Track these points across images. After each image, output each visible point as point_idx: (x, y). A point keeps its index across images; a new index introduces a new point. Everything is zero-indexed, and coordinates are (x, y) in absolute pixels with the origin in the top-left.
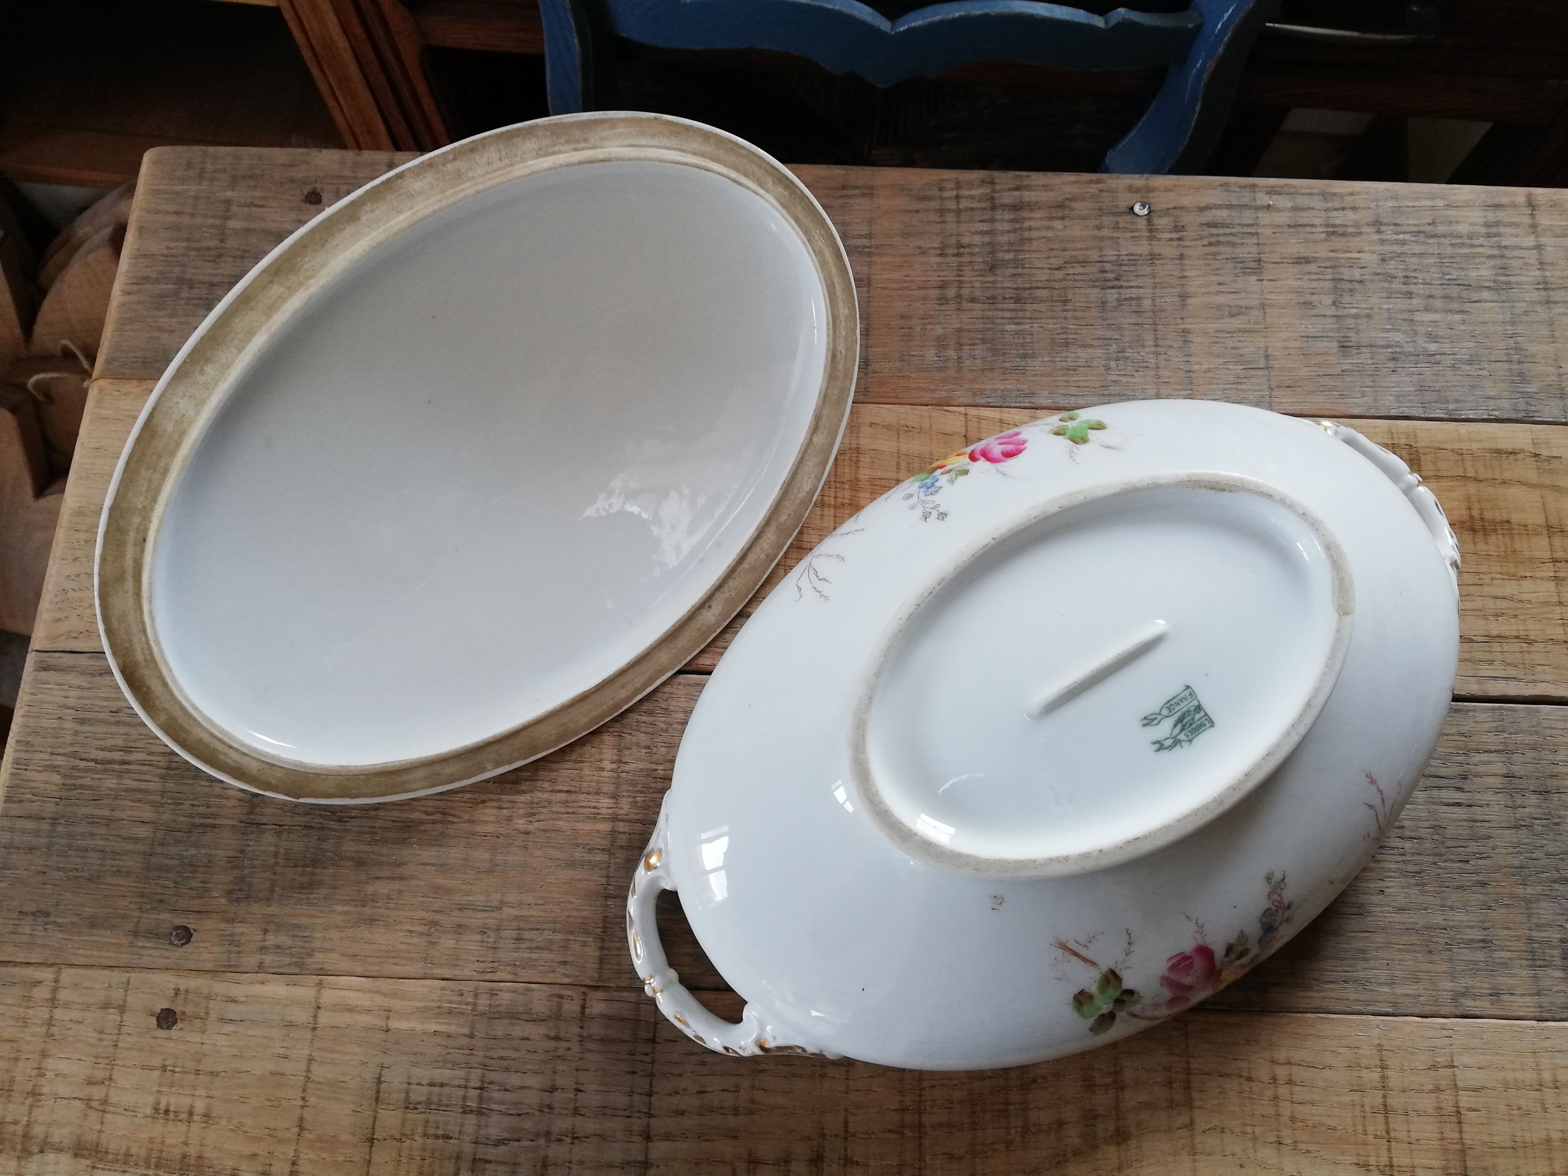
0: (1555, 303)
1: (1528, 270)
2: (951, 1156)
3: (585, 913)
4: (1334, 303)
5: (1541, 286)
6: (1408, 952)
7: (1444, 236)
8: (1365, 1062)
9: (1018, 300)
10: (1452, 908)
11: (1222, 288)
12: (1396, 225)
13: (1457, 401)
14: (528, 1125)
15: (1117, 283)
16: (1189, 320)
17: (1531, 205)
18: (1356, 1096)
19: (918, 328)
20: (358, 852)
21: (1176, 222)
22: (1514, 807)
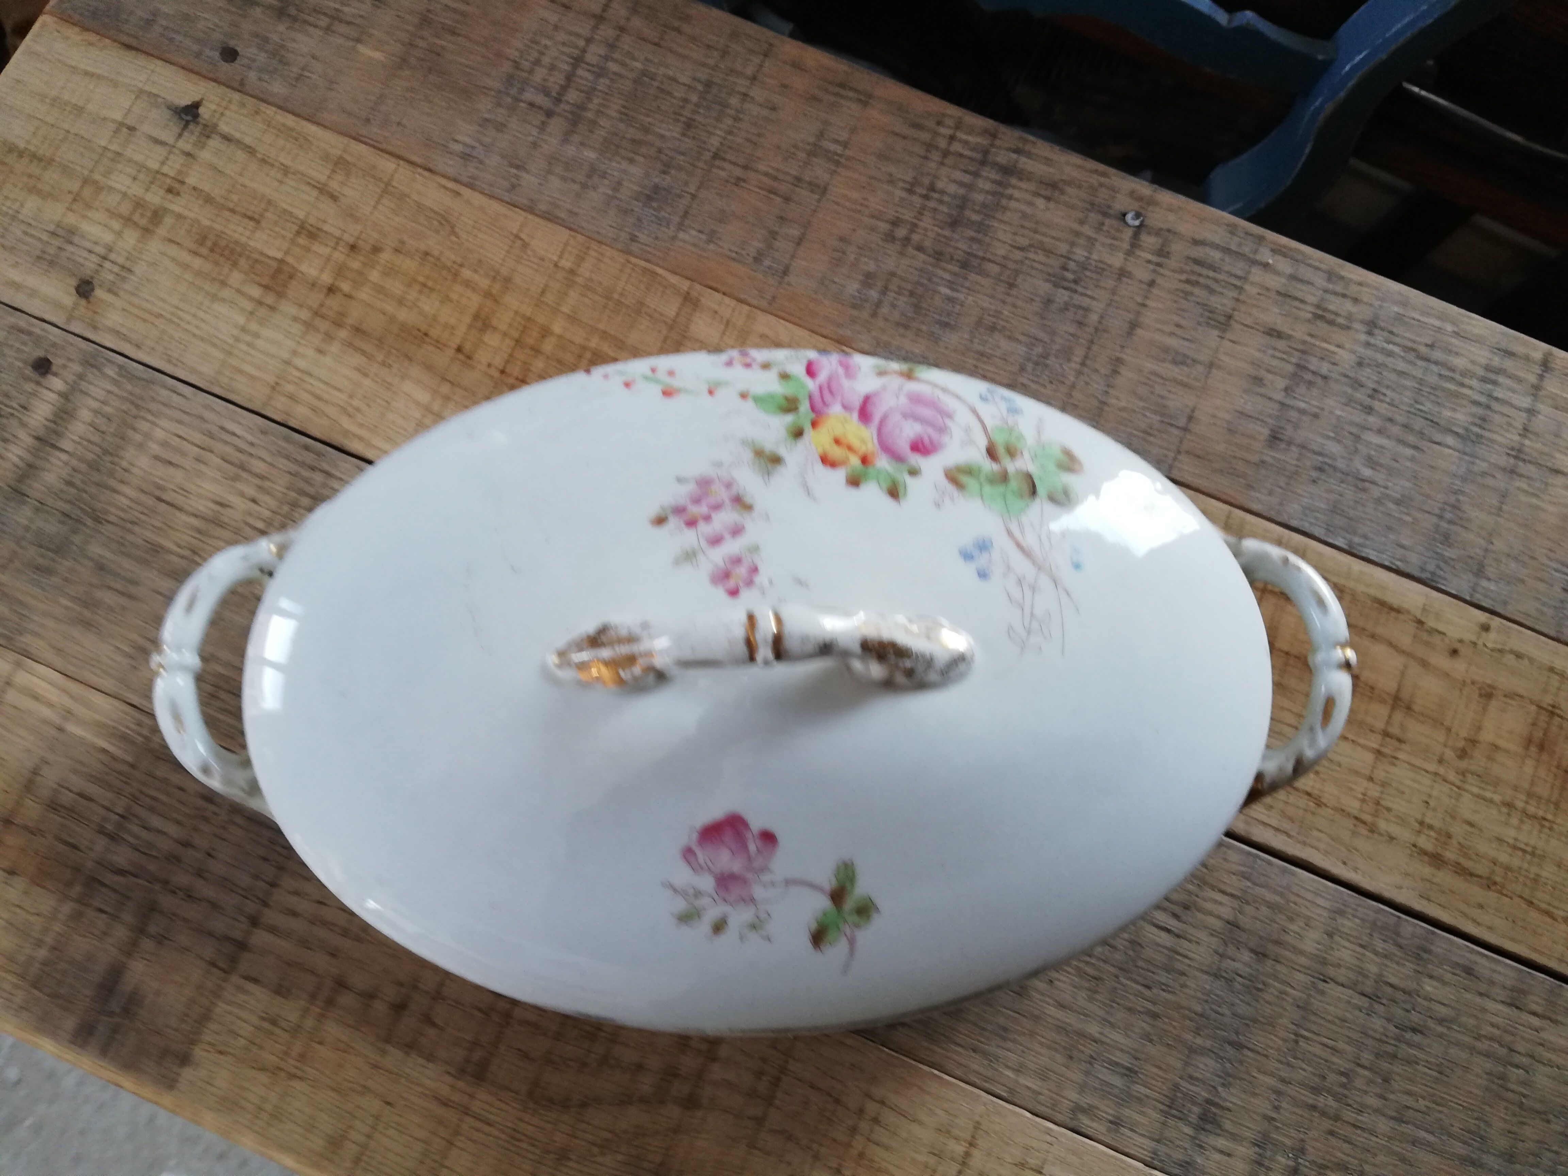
0: (1521, 476)
1: (1507, 431)
4: (1286, 389)
5: (1513, 453)
6: (1049, 1048)
7: (1436, 363)
8: (956, 1132)
9: (964, 265)
10: (1112, 1026)
11: (1179, 332)
12: (1391, 333)
13: (1365, 537)
14: (152, 867)
15: (1074, 286)
16: (1129, 351)
17: (1546, 364)
18: (932, 1160)
19: (852, 257)
20: (100, 556)
21: (1163, 245)
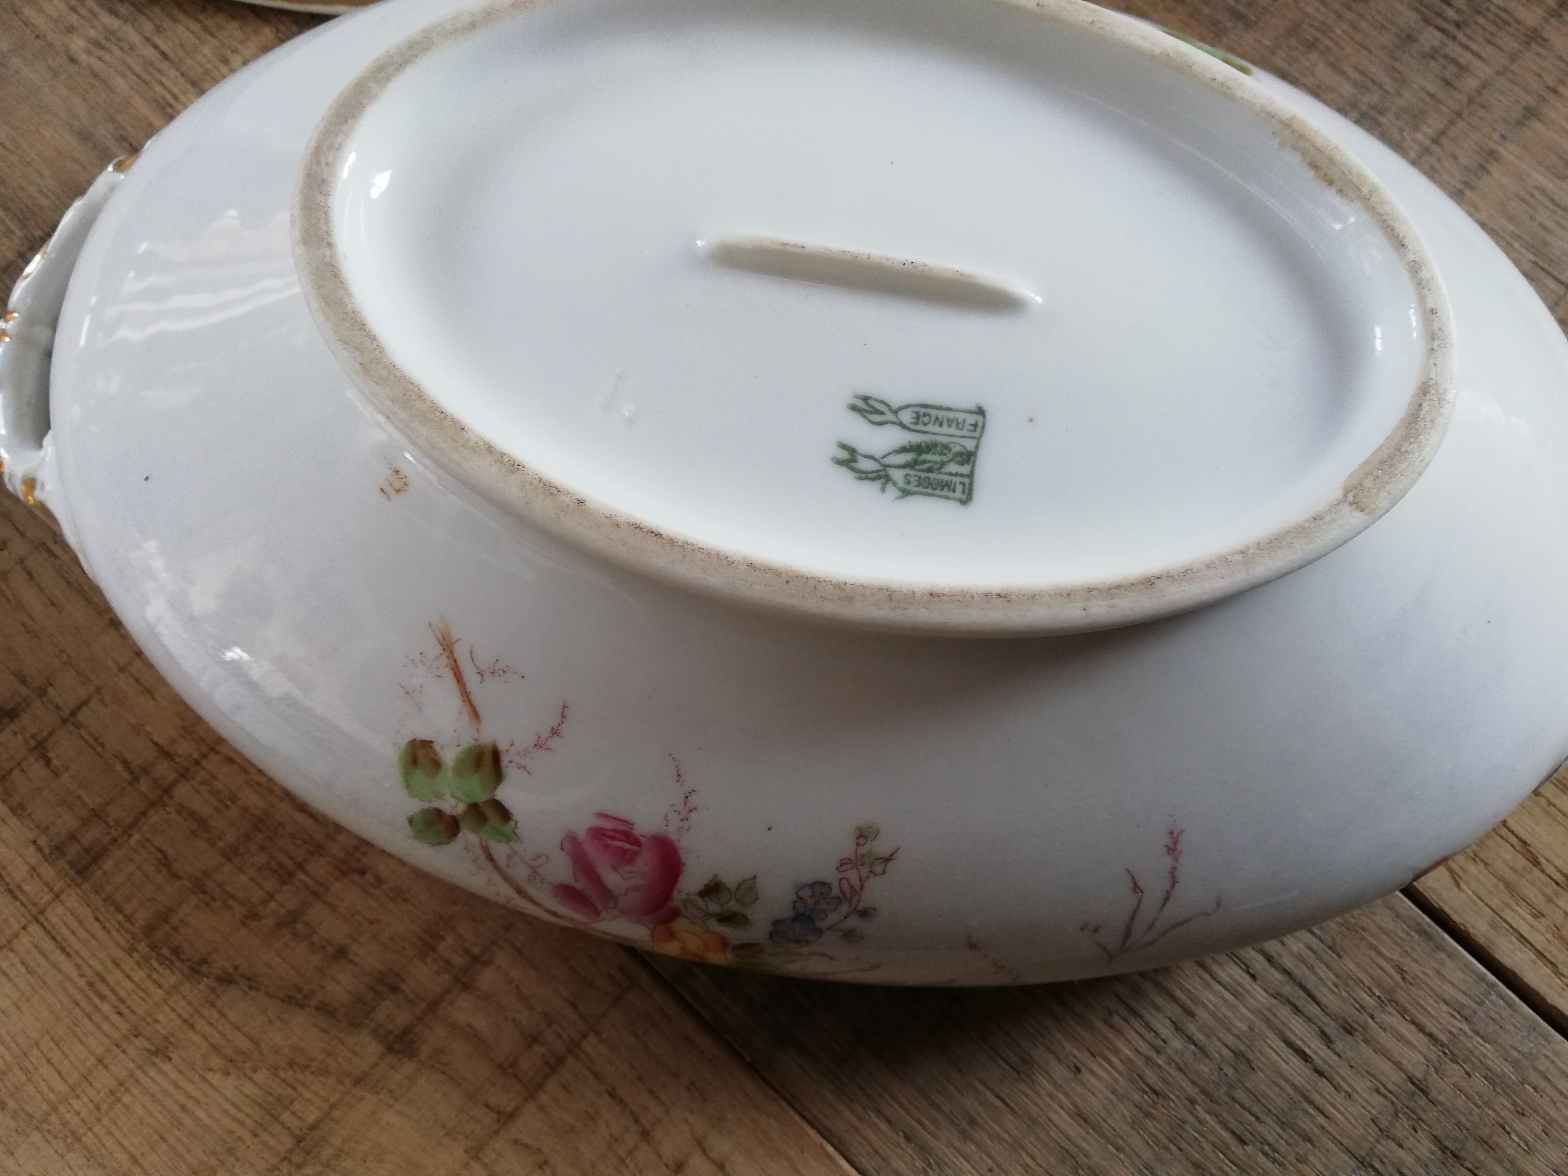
2: (165, 863)
3: (43, 201)
15: (1453, 30)
16: (1511, 147)
22: (1384, 1133)
